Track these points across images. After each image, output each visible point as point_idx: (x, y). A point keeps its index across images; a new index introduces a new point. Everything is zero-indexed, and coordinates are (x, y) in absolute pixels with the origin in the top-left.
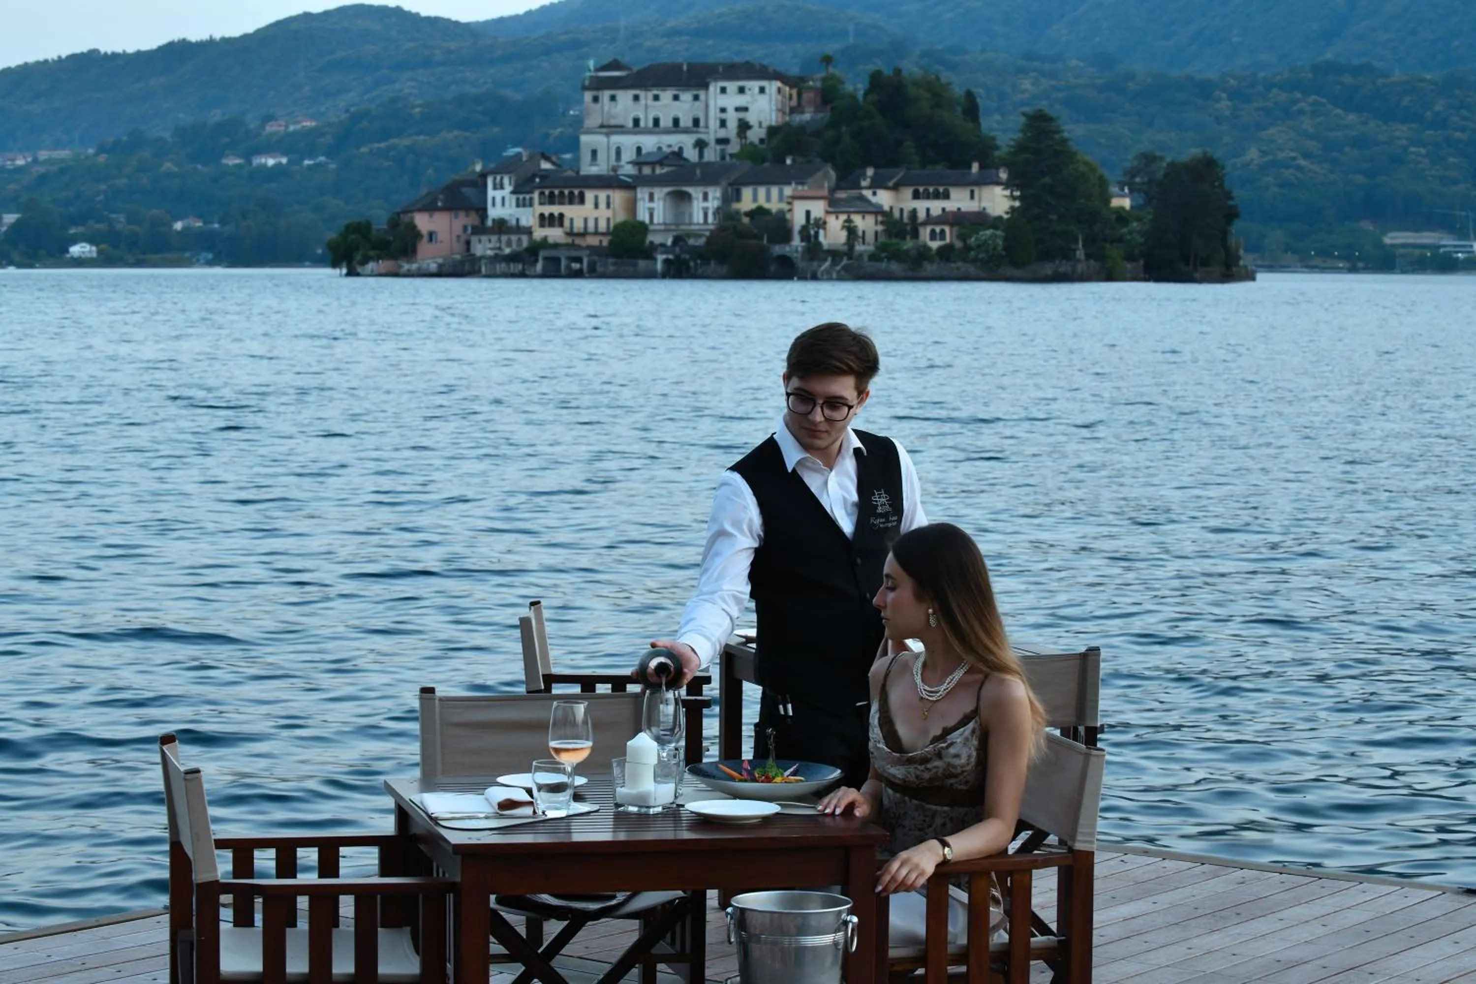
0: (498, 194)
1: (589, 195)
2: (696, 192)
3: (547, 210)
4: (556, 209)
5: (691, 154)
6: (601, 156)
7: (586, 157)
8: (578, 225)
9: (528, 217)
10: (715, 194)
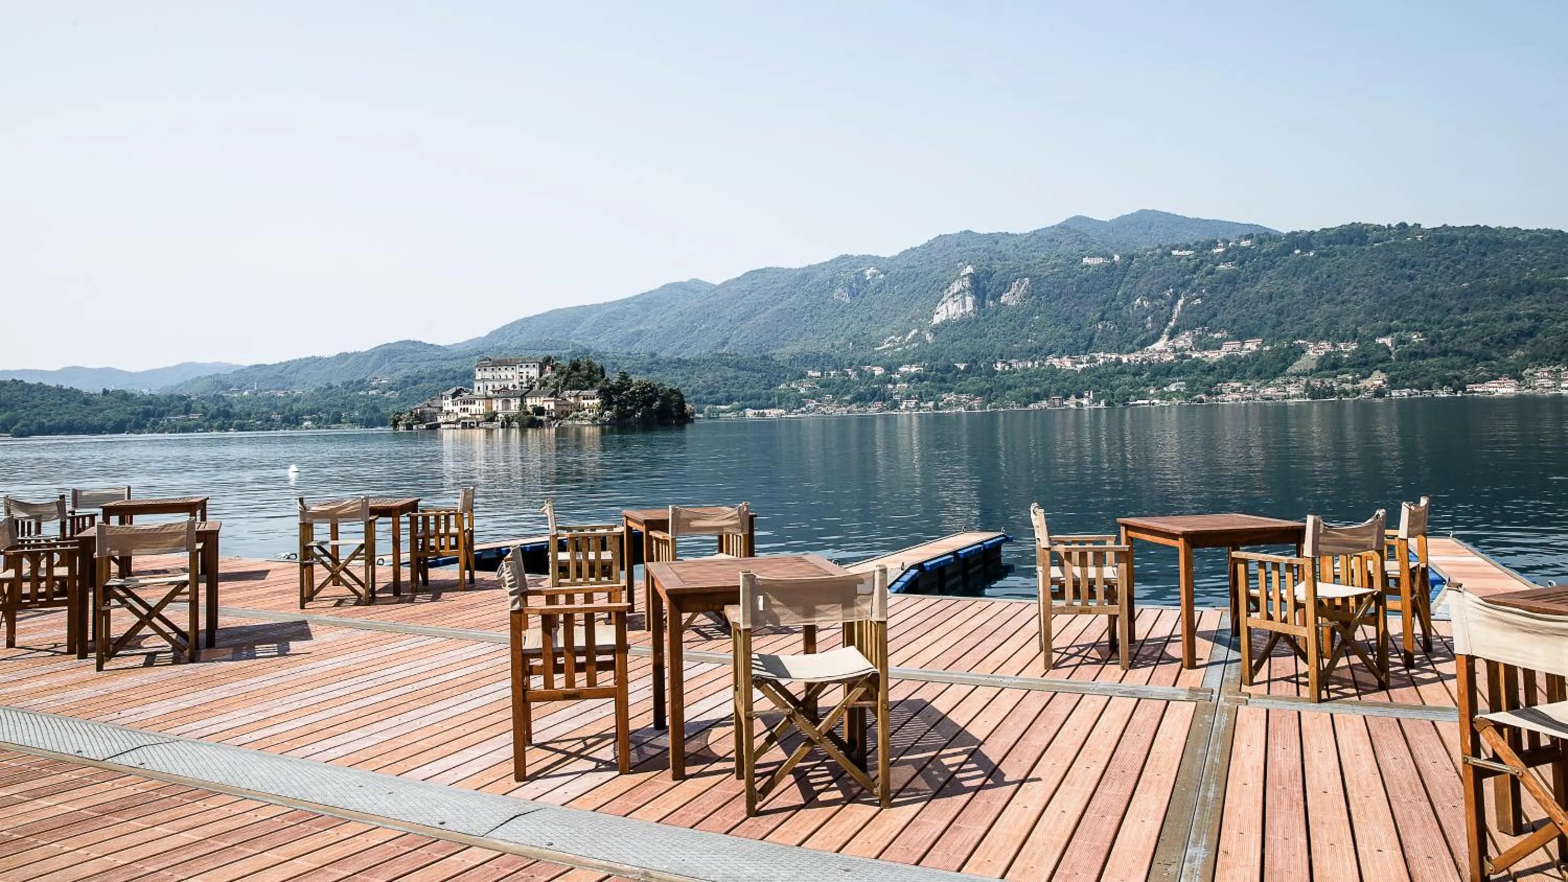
0: (446, 402)
1: (477, 402)
2: (512, 400)
3: (463, 407)
4: (466, 406)
5: (510, 388)
6: (481, 389)
7: (476, 389)
8: (473, 412)
9: (457, 409)
10: (518, 401)
